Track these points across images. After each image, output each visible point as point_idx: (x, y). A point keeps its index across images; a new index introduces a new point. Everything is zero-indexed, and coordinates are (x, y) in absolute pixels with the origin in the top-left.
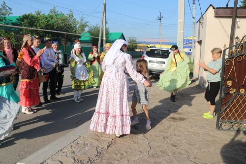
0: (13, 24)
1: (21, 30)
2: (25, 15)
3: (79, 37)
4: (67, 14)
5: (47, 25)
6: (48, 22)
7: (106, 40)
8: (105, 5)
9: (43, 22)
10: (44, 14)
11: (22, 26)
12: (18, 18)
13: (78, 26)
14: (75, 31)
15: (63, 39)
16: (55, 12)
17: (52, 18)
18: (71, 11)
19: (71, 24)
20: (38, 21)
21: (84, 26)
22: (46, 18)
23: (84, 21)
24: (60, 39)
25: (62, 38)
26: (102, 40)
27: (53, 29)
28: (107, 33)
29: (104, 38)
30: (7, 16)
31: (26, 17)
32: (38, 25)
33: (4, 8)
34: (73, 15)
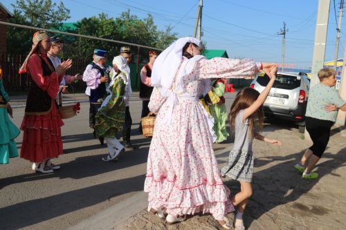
2: (85, 19)
4: (145, 20)
5: (112, 34)
6: (114, 28)
8: (201, 7)
9: (107, 29)
10: (111, 19)
11: (77, 33)
13: (160, 38)
16: (128, 17)
17: (121, 25)
18: (150, 15)
19: (149, 34)
20: (102, 27)
22: (113, 23)
23: (172, 32)
30: (63, 21)
31: (86, 21)
32: (100, 32)
33: (61, 10)
34: (154, 20)
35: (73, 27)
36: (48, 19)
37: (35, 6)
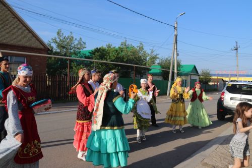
0: (86, 57)
1: (92, 63)
2: (97, 48)
3: (149, 70)
4: (138, 47)
5: (117, 58)
6: (118, 54)
7: (178, 73)
8: (176, 36)
9: (113, 55)
10: (114, 47)
11: (93, 59)
12: (91, 51)
13: (148, 58)
14: (145, 64)
15: (133, 72)
16: (126, 45)
17: (122, 51)
18: (141, 44)
19: (141, 57)
20: (109, 54)
21: (154, 58)
22: (117, 51)
23: (155, 53)
24: (130, 72)
25: (132, 70)
26: (173, 73)
27: (122, 61)
28: (179, 65)
29: (176, 71)
30: (81, 50)
31: (97, 50)
32: (108, 57)
33: (80, 43)
34: (144, 47)
35: (88, 54)
36: (71, 49)
37: (64, 42)
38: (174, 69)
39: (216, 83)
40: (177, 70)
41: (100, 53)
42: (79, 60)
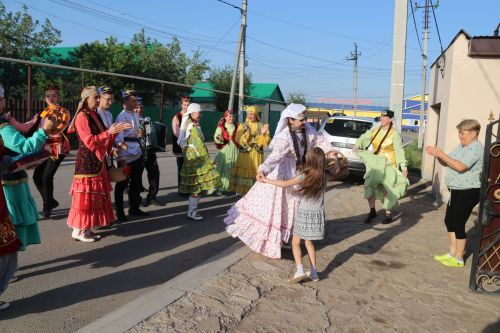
0: (62, 62)
1: (77, 74)
2: (87, 45)
3: (190, 91)
4: (168, 45)
5: (127, 66)
6: (129, 59)
7: (245, 98)
8: (245, 27)
9: (119, 61)
10: (122, 44)
11: (78, 67)
12: (73, 51)
13: (188, 69)
14: (183, 81)
15: (159, 94)
16: (143, 41)
17: (138, 53)
18: (176, 40)
19: (174, 65)
20: (111, 57)
21: (200, 69)
22: (127, 51)
23: (201, 60)
24: (152, 95)
25: (157, 91)
26: (236, 98)
27: (139, 73)
28: (247, 84)
29: (241, 94)
30: (51, 47)
31: (87, 49)
32: (110, 65)
33: (47, 30)
34: (180, 46)
35: (65, 56)
36: (28, 43)
37: (8, 25)
38: (237, 92)
39: (316, 120)
40: (244, 93)
41: (93, 55)
42: (47, 67)
